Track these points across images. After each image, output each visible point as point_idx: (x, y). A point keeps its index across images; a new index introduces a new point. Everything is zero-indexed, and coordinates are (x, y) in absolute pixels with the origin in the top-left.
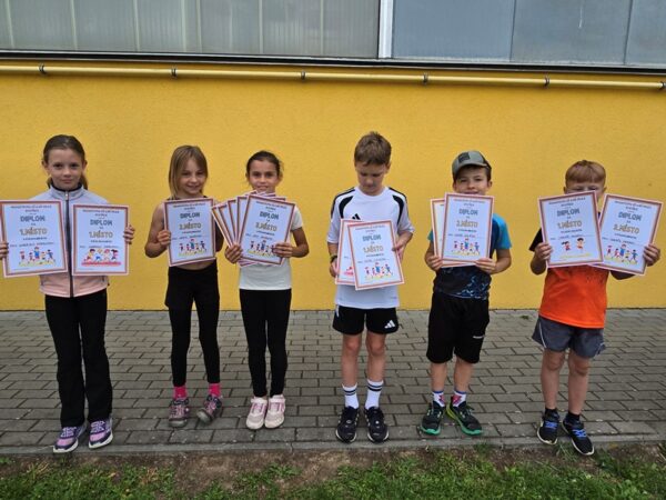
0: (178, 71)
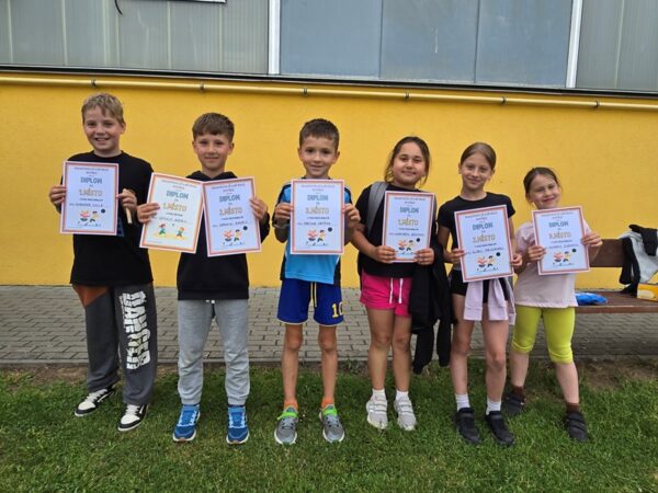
0: (97, 82)
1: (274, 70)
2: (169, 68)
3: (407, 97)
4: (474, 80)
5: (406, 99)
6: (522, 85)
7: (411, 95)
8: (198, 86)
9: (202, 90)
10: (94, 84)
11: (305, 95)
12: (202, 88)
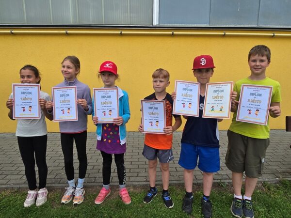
1: (156, 23)
2: (103, 23)
3: (224, 35)
4: (258, 24)
5: (224, 36)
6: (282, 27)
7: (226, 33)
8: (119, 32)
9: (121, 35)
10: (67, 33)
11: (173, 35)
12: (121, 34)
